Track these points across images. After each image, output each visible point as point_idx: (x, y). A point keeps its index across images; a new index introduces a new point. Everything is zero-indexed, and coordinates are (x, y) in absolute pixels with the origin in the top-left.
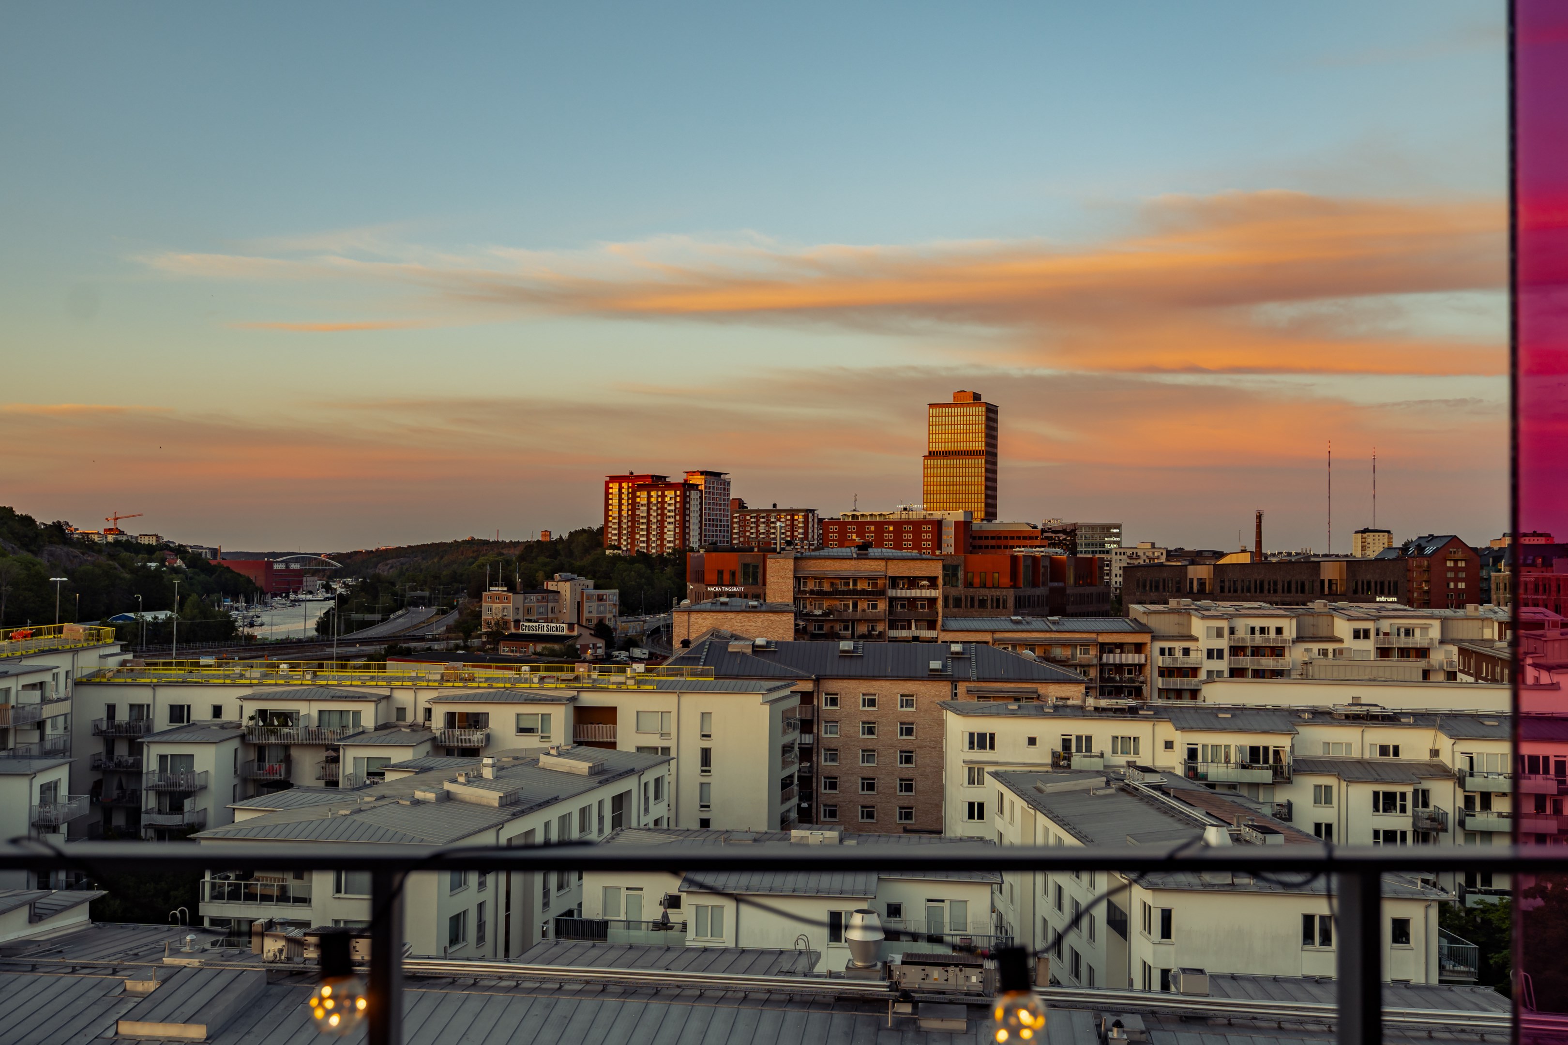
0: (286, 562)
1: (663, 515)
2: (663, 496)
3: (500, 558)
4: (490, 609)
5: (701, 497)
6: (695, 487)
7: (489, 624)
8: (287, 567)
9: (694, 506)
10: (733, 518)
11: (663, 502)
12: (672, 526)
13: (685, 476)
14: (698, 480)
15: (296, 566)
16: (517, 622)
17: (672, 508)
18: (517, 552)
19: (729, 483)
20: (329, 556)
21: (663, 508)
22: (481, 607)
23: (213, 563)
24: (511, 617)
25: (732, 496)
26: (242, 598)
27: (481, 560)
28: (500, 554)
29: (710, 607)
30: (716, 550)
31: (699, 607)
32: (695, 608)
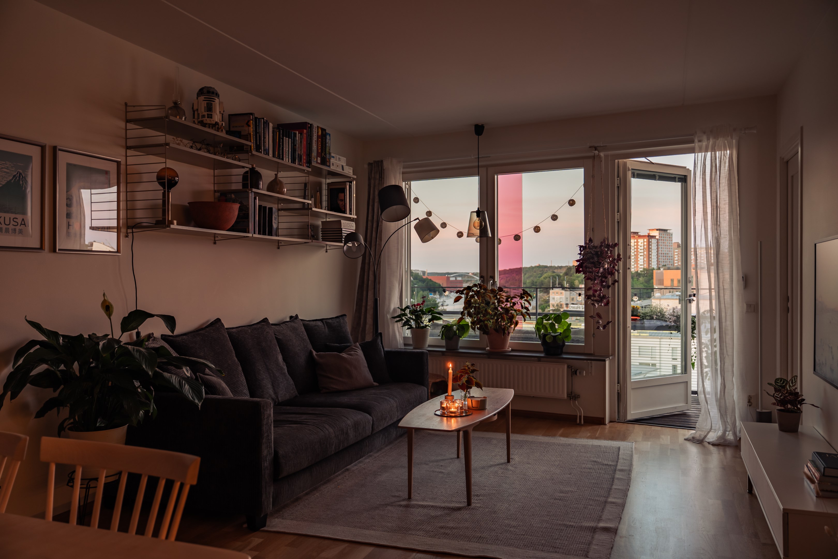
0: (456, 277)
1: (637, 251)
2: (637, 242)
3: (554, 274)
4: (554, 299)
5: (658, 242)
6: (654, 237)
7: (553, 306)
8: (456, 279)
9: (654, 246)
10: (674, 252)
11: (637, 245)
12: (642, 257)
13: (648, 232)
14: (656, 233)
15: (459, 279)
16: (567, 304)
17: (642, 248)
18: (564, 271)
19: (672, 235)
20: (473, 274)
21: (637, 248)
22: (549, 297)
23: (424, 277)
24: (564, 303)
25: (674, 241)
26: (437, 293)
27: (545, 275)
28: (554, 272)
29: (670, 297)
30: (669, 269)
31: (665, 297)
32: (662, 298)
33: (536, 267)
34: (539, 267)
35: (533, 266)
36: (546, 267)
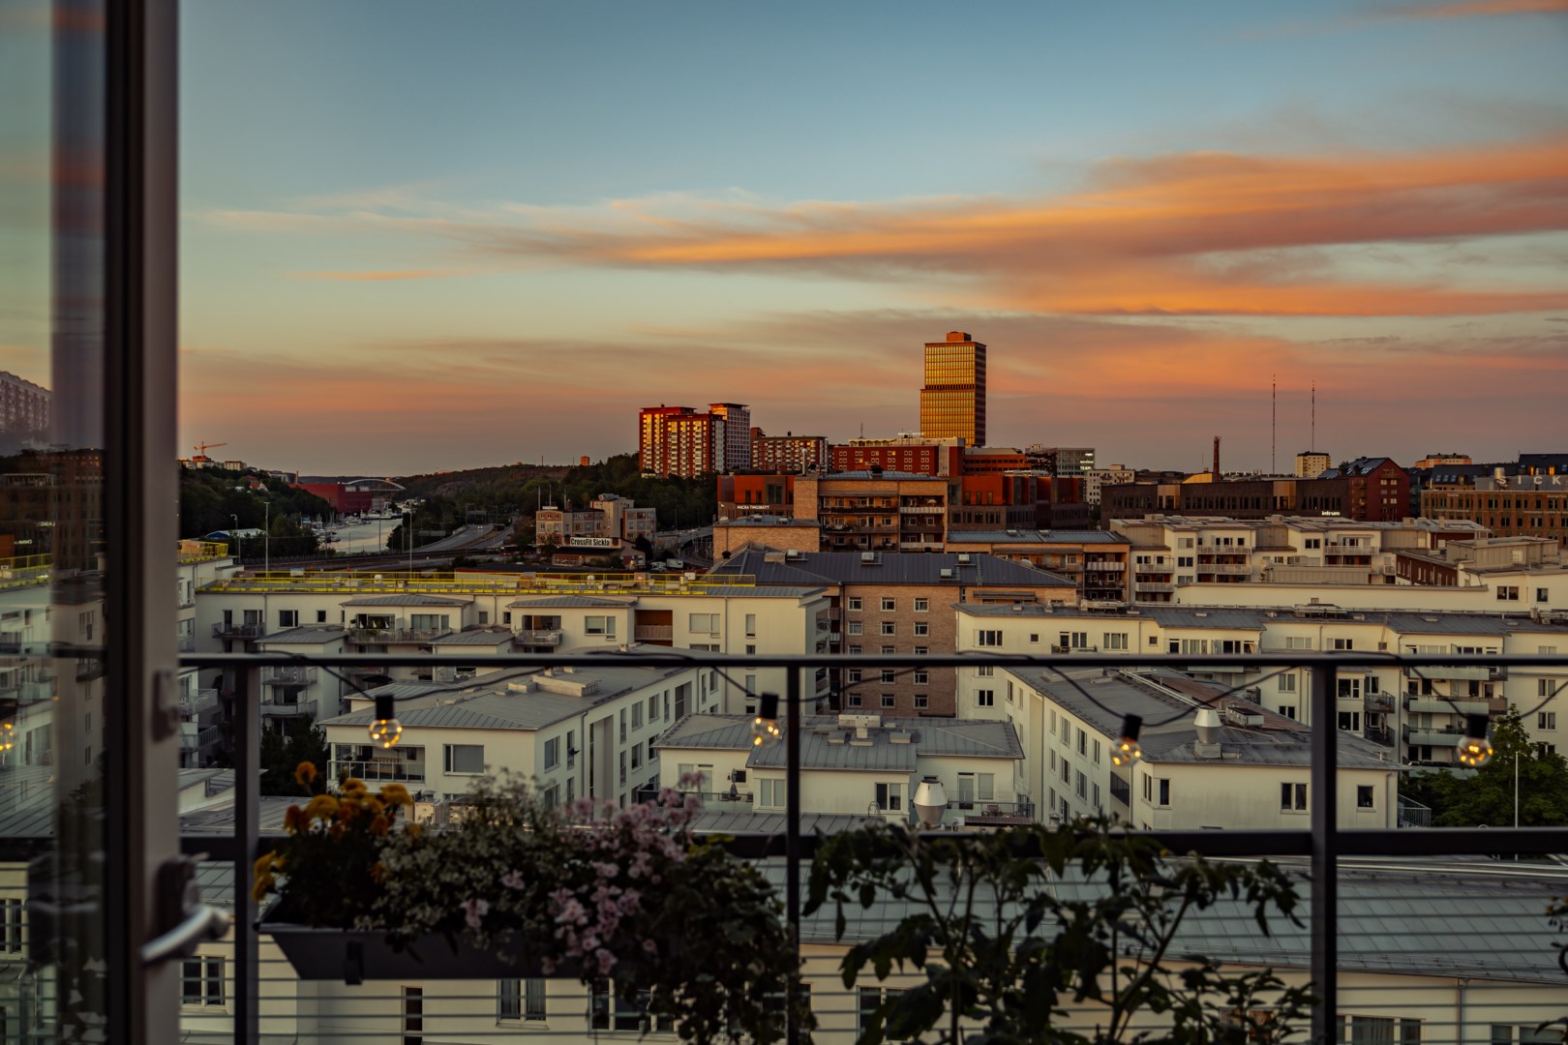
0: (357, 485)
1: (691, 442)
2: (692, 426)
3: (546, 481)
4: (543, 526)
5: (725, 427)
6: (719, 417)
7: (542, 539)
8: (358, 489)
9: (719, 434)
10: (752, 445)
11: (692, 431)
12: (699, 453)
13: (710, 408)
14: (722, 411)
15: (365, 489)
16: (567, 537)
17: (700, 436)
18: (563, 475)
19: (749, 414)
20: (393, 479)
21: (691, 437)
22: (535, 523)
23: (292, 486)
24: (562, 532)
25: (751, 426)
26: (319, 517)
27: (530, 483)
28: (546, 477)
29: (744, 523)
30: (743, 473)
31: (735, 523)
32: (731, 524)
33: (513, 467)
34: (520, 467)
35: (509, 465)
36: (532, 467)
